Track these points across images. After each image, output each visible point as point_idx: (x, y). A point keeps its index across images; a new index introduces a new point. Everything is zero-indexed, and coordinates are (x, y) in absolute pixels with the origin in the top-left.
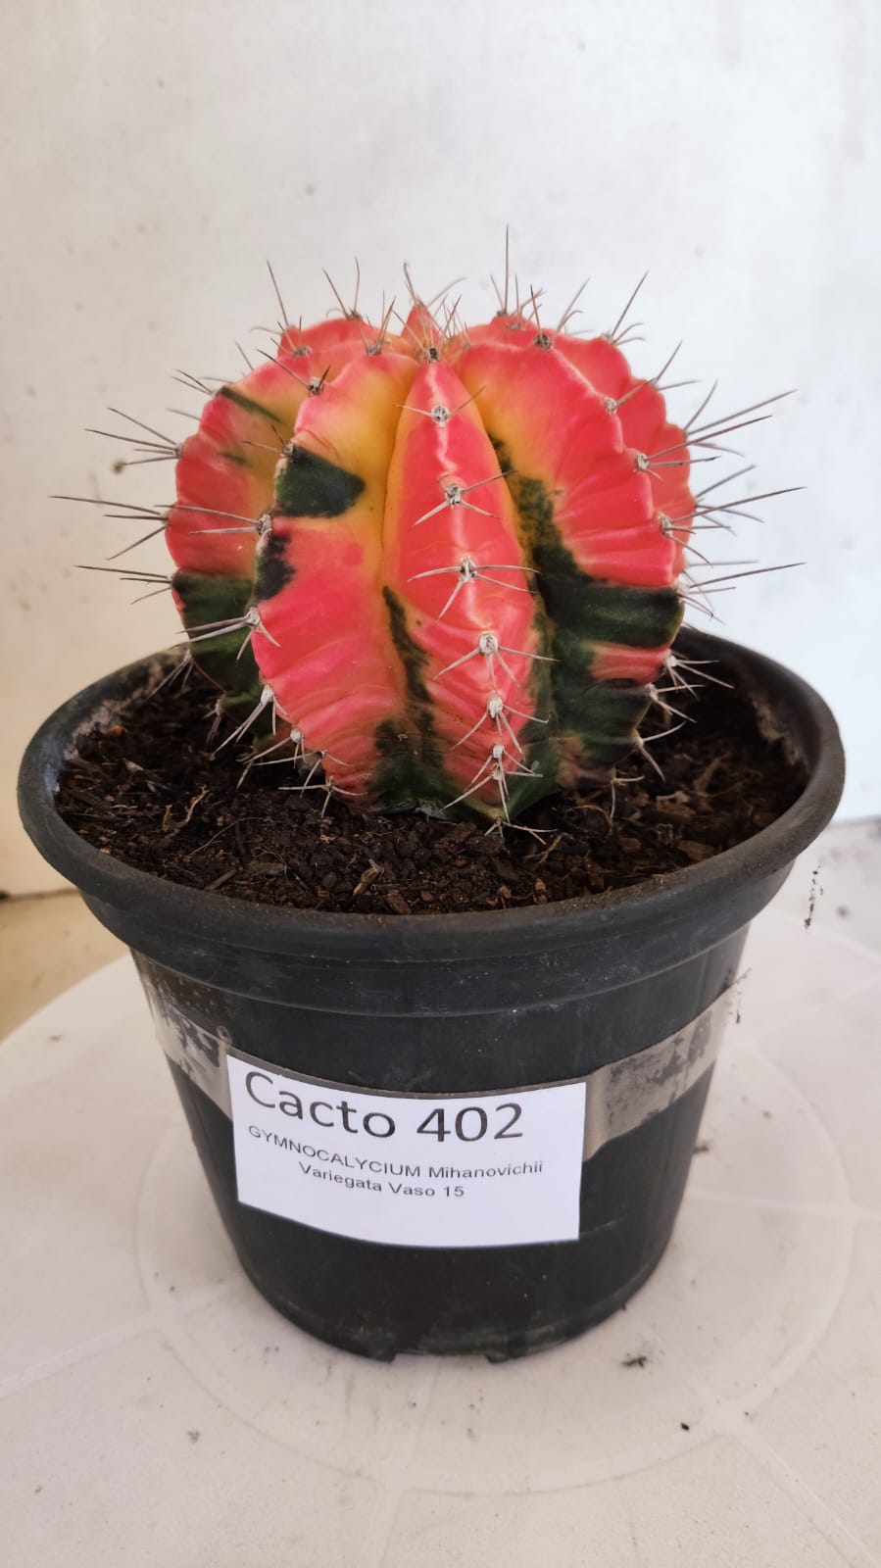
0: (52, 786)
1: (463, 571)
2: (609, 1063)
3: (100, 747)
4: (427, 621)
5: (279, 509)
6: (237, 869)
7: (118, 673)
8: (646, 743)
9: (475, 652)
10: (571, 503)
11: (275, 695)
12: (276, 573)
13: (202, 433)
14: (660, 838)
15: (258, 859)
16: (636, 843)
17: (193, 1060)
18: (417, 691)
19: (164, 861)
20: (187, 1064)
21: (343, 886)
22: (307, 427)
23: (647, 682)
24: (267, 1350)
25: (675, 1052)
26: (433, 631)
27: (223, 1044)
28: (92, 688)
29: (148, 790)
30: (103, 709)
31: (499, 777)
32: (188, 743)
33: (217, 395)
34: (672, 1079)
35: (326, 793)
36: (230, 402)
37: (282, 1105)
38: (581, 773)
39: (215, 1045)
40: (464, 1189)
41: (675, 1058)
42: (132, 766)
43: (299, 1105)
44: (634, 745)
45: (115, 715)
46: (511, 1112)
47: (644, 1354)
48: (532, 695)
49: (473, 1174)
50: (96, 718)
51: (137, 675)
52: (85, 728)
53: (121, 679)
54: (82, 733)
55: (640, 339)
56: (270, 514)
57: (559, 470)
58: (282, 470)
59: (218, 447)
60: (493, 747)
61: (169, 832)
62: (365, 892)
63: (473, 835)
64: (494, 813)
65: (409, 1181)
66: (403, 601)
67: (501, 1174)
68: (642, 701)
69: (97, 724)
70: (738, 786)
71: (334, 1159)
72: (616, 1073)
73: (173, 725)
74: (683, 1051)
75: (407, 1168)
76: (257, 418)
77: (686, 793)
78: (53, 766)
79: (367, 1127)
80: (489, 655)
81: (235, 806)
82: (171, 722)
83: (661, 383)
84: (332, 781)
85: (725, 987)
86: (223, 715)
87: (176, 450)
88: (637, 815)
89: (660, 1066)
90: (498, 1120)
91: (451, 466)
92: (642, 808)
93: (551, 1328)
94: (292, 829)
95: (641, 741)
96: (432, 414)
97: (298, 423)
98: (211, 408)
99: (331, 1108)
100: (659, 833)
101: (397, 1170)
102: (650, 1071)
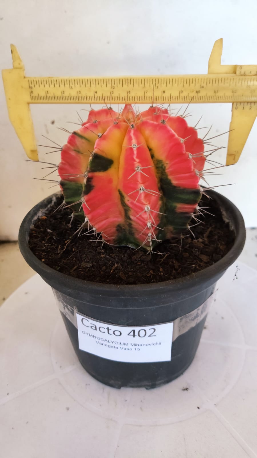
0: (27, 238)
1: (141, 189)
2: (179, 317)
3: (40, 224)
4: (131, 200)
5: (90, 170)
6: (79, 264)
7: (44, 201)
8: (191, 227)
9: (144, 211)
10: (170, 167)
11: (89, 219)
12: (89, 187)
13: (68, 144)
14: (194, 253)
15: (84, 262)
16: (187, 254)
17: (66, 312)
18: (127, 217)
19: (59, 263)
20: (65, 313)
21: (107, 271)
22: (98, 147)
23: (191, 213)
24: (87, 385)
25: (197, 312)
26: (132, 203)
27: (75, 311)
28: (37, 206)
29: (54, 239)
30: (40, 212)
31: (150, 241)
32: (64, 222)
33: (72, 134)
34: (196, 319)
35: (102, 242)
36: (75, 136)
37: (91, 327)
38: (172, 236)
39: (73, 311)
40: (140, 349)
41: (198, 313)
42: (49, 230)
43: (96, 327)
44: (187, 228)
45: (43, 213)
46: (153, 330)
47: (188, 387)
48: (159, 218)
49: (142, 345)
50: (38, 215)
51: (49, 200)
52: (35, 218)
53: (45, 202)
54: (35, 220)
55: (191, 116)
56: (88, 172)
57: (167, 157)
58: (91, 160)
59: (72, 148)
60: (148, 233)
61: (60, 253)
62: (113, 272)
63: (143, 255)
64: (148, 249)
65: (125, 347)
66: (124, 194)
67: (150, 345)
68: (190, 217)
69: (39, 216)
70: (216, 237)
71: (105, 340)
72: (181, 319)
73: (59, 216)
74: (199, 312)
75: (125, 344)
76: (83, 141)
77: (201, 239)
78: (27, 232)
79: (114, 333)
80: (148, 212)
81: (77, 245)
82: (58, 215)
83: (196, 128)
84: (104, 239)
85: (212, 293)
86: (74, 217)
87: (61, 149)
88: (188, 246)
89: (193, 317)
90: (149, 332)
91: (137, 160)
92: (189, 243)
93: (163, 381)
94: (93, 253)
95: (189, 227)
96: (132, 146)
97: (95, 146)
98: (71, 137)
99: (104, 328)
100: (194, 251)
101: (122, 344)
102: (190, 318)
